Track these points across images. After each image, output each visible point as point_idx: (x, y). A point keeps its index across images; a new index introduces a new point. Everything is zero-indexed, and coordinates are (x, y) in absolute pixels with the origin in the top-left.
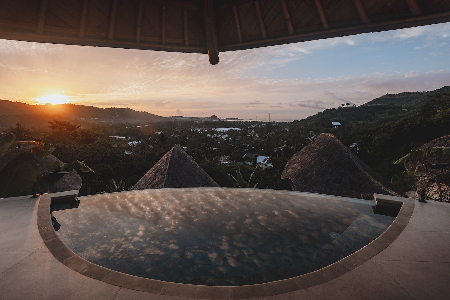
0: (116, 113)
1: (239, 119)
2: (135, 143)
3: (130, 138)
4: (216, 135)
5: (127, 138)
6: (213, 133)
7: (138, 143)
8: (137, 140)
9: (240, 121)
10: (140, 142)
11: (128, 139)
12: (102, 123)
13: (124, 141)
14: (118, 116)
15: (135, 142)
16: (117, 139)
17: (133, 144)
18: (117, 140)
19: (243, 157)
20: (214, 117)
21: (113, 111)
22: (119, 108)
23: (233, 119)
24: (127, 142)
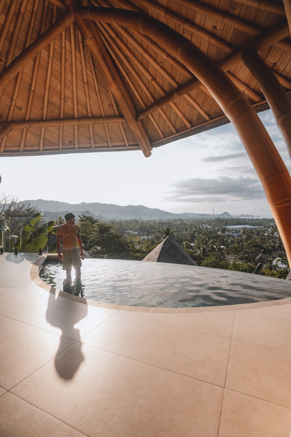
1: (254, 216)
4: (227, 233)
6: (224, 230)
7: (148, 238)
8: (148, 235)
9: (256, 218)
10: (150, 237)
11: (140, 234)
13: (137, 236)
15: (146, 237)
17: (144, 239)
18: (130, 235)
19: (257, 258)
20: (226, 213)
23: (247, 215)
24: (139, 237)
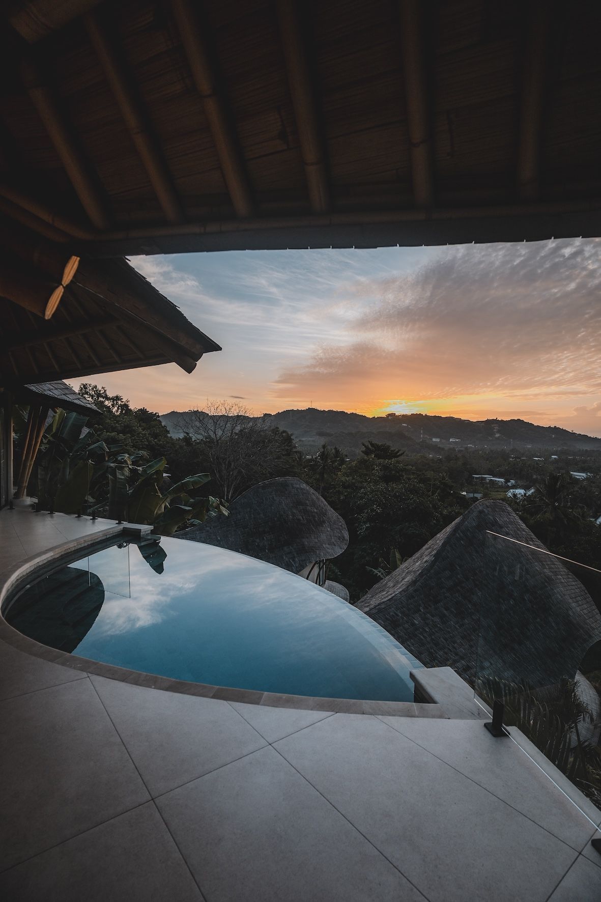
0: (495, 430)
2: (519, 494)
3: (513, 481)
5: (507, 481)
7: (525, 494)
8: (526, 488)
10: (530, 492)
11: (509, 484)
12: (466, 448)
13: (501, 487)
14: (497, 435)
15: (520, 492)
16: (488, 481)
17: (515, 495)
18: (487, 483)
21: (490, 424)
22: (502, 421)
24: (506, 490)
